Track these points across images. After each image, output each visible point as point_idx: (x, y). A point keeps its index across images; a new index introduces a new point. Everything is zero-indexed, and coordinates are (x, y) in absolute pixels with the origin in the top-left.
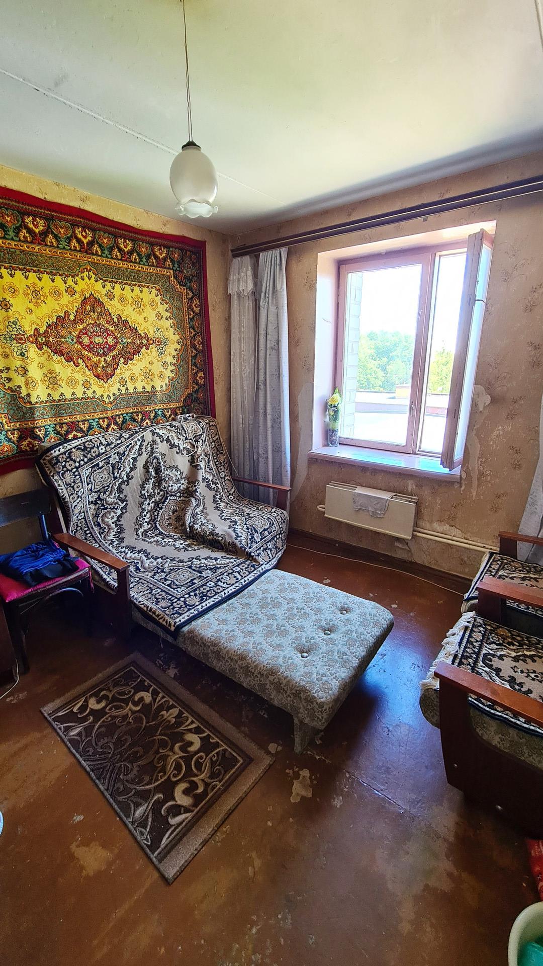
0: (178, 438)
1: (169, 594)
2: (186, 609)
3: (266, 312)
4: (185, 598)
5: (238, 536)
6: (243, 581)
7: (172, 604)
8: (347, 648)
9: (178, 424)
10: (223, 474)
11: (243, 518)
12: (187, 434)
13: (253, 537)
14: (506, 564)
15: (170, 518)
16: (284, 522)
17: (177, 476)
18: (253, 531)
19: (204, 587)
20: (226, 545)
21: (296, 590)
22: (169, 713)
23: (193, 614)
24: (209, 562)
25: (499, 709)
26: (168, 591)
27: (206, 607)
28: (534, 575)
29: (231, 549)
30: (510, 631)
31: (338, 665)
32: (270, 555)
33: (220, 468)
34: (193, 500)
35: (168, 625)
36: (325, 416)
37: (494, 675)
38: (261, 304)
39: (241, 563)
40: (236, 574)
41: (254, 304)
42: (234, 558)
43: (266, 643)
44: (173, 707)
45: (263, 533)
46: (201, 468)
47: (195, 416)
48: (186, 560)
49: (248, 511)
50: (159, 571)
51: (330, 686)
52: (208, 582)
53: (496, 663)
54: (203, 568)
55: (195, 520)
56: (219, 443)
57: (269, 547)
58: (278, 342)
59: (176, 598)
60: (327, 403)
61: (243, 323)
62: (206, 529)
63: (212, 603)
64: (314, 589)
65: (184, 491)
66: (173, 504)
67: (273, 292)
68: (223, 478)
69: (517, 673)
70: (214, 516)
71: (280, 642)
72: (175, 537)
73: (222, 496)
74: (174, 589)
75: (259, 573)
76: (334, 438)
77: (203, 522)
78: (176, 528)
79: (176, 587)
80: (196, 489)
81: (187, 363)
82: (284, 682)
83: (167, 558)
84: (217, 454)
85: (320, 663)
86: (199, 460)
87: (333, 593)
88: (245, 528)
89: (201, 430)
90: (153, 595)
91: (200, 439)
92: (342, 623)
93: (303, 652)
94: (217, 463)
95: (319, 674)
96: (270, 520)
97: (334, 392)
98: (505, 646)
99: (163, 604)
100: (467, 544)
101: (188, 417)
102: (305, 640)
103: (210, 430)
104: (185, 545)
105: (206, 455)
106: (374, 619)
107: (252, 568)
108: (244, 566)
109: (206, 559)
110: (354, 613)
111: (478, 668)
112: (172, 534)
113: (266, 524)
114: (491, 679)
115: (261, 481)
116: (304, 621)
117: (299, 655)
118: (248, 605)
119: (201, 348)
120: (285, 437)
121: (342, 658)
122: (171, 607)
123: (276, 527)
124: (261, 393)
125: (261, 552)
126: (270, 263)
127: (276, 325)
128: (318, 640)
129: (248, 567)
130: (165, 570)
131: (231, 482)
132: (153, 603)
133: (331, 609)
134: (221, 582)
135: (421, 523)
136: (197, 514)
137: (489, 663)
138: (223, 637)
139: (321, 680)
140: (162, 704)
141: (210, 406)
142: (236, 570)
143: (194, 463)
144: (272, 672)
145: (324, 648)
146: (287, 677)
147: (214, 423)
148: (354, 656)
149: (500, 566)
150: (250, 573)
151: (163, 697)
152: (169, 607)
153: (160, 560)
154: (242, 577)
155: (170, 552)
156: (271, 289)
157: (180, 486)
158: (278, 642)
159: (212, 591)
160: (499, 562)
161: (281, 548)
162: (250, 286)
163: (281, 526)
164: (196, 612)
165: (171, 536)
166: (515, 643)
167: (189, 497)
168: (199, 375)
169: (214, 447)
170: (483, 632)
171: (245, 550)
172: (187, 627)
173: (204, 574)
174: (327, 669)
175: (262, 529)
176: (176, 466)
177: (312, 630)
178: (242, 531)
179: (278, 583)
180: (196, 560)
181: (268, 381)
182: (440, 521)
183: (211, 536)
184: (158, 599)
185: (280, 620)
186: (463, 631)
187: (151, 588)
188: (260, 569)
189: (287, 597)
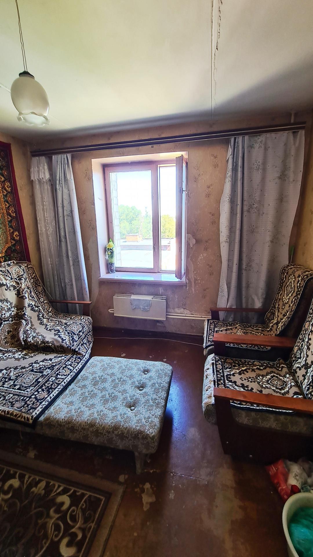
0: (6, 279)
1: (21, 395)
2: (38, 403)
3: (61, 192)
4: (35, 395)
5: (63, 340)
6: (75, 370)
7: (26, 403)
8: (156, 395)
9: (4, 269)
10: (42, 300)
11: (63, 327)
12: (12, 275)
13: (73, 338)
14: (216, 324)
15: (6, 338)
16: (90, 324)
17: (8, 306)
18: (73, 334)
19: (48, 382)
20: (56, 348)
21: (112, 367)
22: (38, 488)
23: (45, 405)
24: (46, 363)
25: (244, 404)
26: (19, 394)
27: (53, 397)
28: (230, 327)
29: (59, 350)
30: (232, 360)
31: (154, 408)
32: (86, 347)
33: (39, 296)
34: (23, 321)
35: (26, 420)
36: (106, 255)
37: (234, 386)
38: (57, 187)
39: (70, 358)
40: (69, 367)
41: (51, 187)
42: (64, 355)
43: (106, 409)
44: (40, 481)
45: (79, 334)
46: (26, 298)
47: (15, 262)
48: (27, 366)
49: (64, 321)
50: (7, 380)
51: (154, 423)
52: (50, 378)
53: (233, 379)
54: (43, 368)
55: (27, 335)
56: (37, 279)
57: (85, 342)
58: (72, 211)
59: (27, 397)
60: (105, 248)
61: (45, 199)
62: (38, 340)
63: (57, 392)
64: (124, 363)
65: (15, 316)
66: (8, 327)
67: (65, 181)
68: (43, 302)
69: (243, 381)
70: (41, 330)
71: (115, 405)
72: (13, 351)
73: (44, 314)
74: (24, 391)
75: (84, 362)
76: (112, 268)
77: (34, 335)
78: (13, 344)
79: (25, 389)
80: (25, 313)
81: (5, 226)
82: (126, 432)
83: (10, 368)
84: (36, 287)
85: (144, 411)
86: (23, 292)
87: (136, 362)
88: (67, 333)
89: (23, 272)
90: (7, 400)
91: (22, 277)
92: (148, 380)
93: (131, 407)
94: (37, 293)
95: (146, 418)
96: (82, 325)
97: (109, 241)
98: (233, 368)
99: (17, 405)
100: (194, 317)
101: (10, 263)
102: (130, 399)
103: (29, 271)
104: (22, 355)
105: (28, 288)
106: (164, 372)
107: (78, 360)
108: (73, 360)
109: (43, 361)
110: (152, 372)
111: (227, 384)
112: (10, 349)
113: (80, 328)
114: (234, 388)
115: (69, 300)
116: (125, 386)
117: (129, 409)
118: (84, 386)
119: (14, 215)
120: (83, 270)
121: (155, 403)
122: (26, 405)
123: (86, 329)
124: (63, 244)
125: (80, 347)
126: (60, 163)
127: (69, 201)
128: (138, 396)
129: (76, 360)
130: (11, 378)
131: (49, 304)
132: (9, 407)
133: (138, 373)
134: (60, 375)
135: (169, 310)
136: (27, 330)
137: (230, 379)
138: (74, 415)
139: (148, 421)
140: (30, 483)
141: (25, 254)
142: (68, 364)
143: (20, 295)
144: (116, 428)
145: (143, 400)
146: (127, 427)
147: (31, 266)
148: (161, 399)
149: (214, 326)
150: (78, 363)
151: (29, 477)
152: (23, 406)
153: (4, 371)
154: (74, 367)
155: (12, 363)
156: (63, 178)
157: (11, 313)
158: (113, 406)
159: (55, 383)
160: (213, 324)
161: (91, 341)
162: (47, 176)
163: (89, 327)
164: (47, 403)
165: (10, 351)
166: (236, 365)
167: (19, 320)
168: (15, 234)
169: (33, 282)
170: (221, 364)
171: (71, 348)
172: (42, 416)
173: (45, 373)
174: (149, 413)
175: (78, 332)
176: (6, 299)
177: (132, 390)
178: (65, 336)
179: (100, 365)
180: (36, 364)
181: (67, 236)
182: (178, 307)
183: (43, 344)
184: (12, 402)
185: (109, 390)
186: (212, 366)
187: (3, 395)
188: (84, 359)
189: (109, 373)
